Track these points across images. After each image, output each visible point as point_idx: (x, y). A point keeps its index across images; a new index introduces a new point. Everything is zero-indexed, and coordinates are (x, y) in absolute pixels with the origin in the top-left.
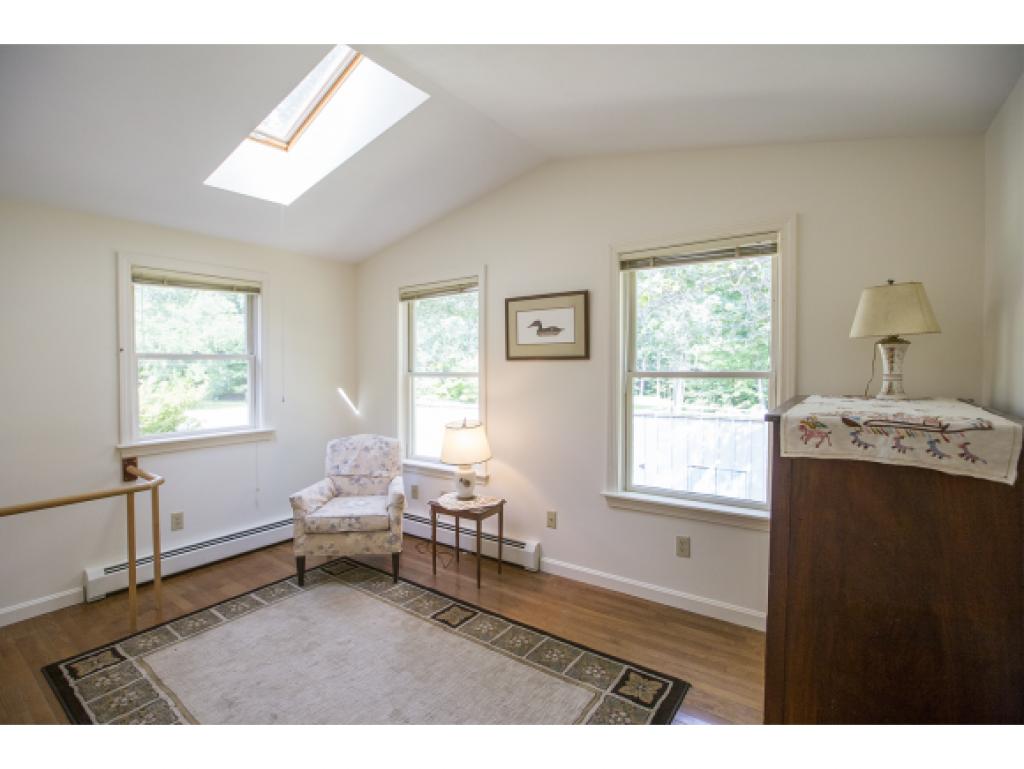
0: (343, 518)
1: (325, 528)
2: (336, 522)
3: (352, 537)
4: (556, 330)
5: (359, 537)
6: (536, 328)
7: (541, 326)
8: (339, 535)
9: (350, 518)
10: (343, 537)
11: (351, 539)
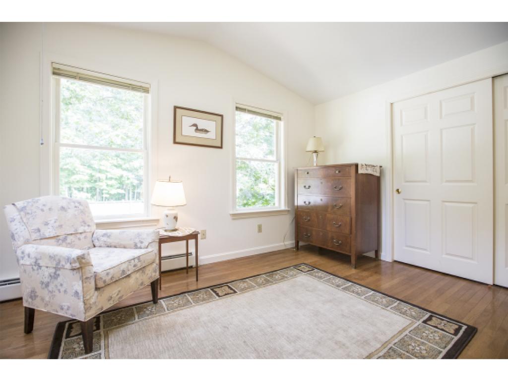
0: (129, 261)
1: (118, 275)
2: (124, 267)
3: (134, 277)
4: (206, 131)
5: (138, 275)
6: (195, 128)
7: (197, 128)
8: (124, 279)
9: (134, 259)
10: (127, 279)
11: (132, 281)
